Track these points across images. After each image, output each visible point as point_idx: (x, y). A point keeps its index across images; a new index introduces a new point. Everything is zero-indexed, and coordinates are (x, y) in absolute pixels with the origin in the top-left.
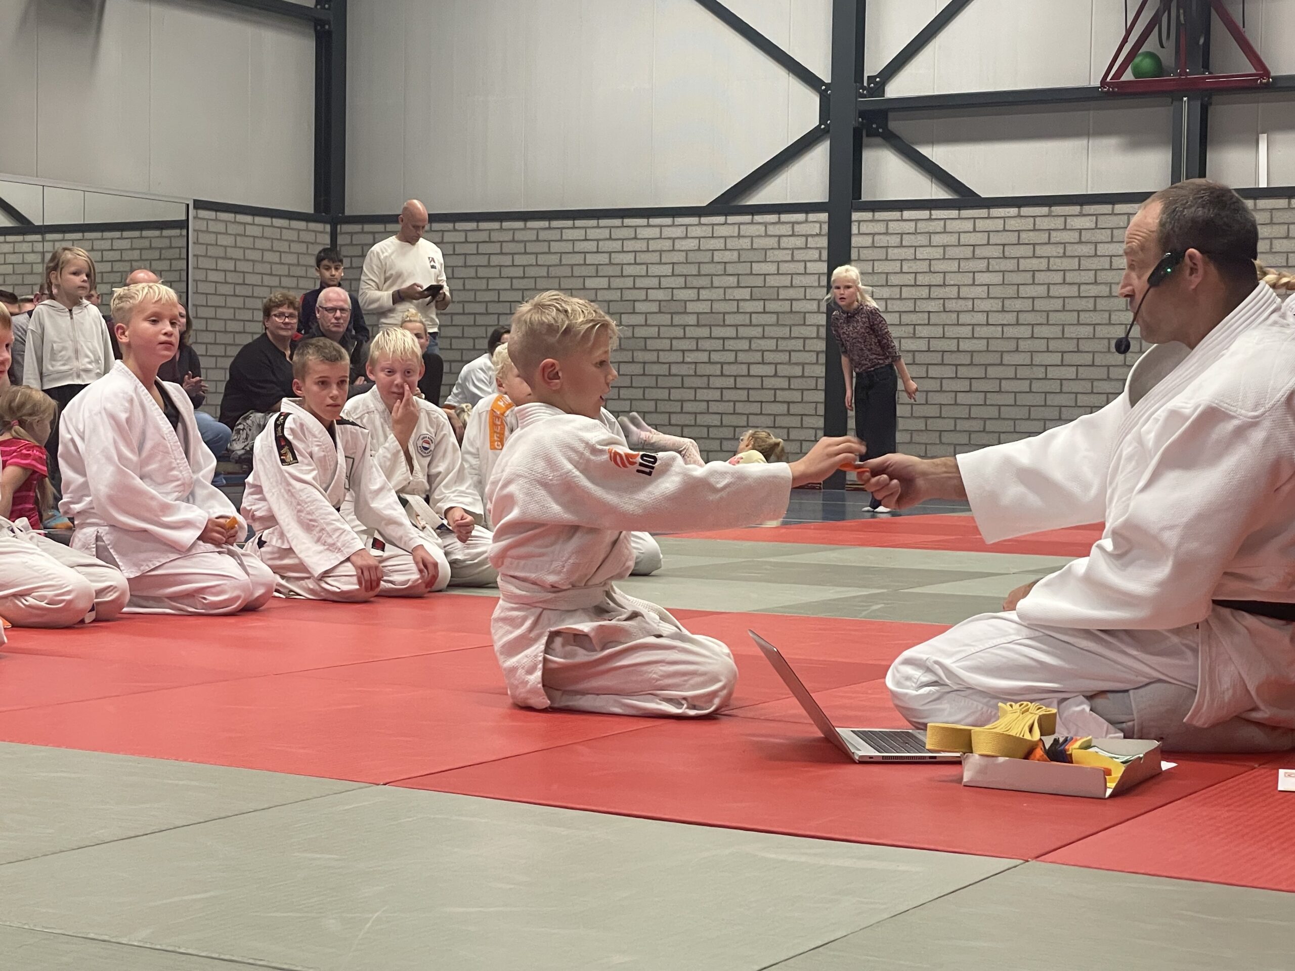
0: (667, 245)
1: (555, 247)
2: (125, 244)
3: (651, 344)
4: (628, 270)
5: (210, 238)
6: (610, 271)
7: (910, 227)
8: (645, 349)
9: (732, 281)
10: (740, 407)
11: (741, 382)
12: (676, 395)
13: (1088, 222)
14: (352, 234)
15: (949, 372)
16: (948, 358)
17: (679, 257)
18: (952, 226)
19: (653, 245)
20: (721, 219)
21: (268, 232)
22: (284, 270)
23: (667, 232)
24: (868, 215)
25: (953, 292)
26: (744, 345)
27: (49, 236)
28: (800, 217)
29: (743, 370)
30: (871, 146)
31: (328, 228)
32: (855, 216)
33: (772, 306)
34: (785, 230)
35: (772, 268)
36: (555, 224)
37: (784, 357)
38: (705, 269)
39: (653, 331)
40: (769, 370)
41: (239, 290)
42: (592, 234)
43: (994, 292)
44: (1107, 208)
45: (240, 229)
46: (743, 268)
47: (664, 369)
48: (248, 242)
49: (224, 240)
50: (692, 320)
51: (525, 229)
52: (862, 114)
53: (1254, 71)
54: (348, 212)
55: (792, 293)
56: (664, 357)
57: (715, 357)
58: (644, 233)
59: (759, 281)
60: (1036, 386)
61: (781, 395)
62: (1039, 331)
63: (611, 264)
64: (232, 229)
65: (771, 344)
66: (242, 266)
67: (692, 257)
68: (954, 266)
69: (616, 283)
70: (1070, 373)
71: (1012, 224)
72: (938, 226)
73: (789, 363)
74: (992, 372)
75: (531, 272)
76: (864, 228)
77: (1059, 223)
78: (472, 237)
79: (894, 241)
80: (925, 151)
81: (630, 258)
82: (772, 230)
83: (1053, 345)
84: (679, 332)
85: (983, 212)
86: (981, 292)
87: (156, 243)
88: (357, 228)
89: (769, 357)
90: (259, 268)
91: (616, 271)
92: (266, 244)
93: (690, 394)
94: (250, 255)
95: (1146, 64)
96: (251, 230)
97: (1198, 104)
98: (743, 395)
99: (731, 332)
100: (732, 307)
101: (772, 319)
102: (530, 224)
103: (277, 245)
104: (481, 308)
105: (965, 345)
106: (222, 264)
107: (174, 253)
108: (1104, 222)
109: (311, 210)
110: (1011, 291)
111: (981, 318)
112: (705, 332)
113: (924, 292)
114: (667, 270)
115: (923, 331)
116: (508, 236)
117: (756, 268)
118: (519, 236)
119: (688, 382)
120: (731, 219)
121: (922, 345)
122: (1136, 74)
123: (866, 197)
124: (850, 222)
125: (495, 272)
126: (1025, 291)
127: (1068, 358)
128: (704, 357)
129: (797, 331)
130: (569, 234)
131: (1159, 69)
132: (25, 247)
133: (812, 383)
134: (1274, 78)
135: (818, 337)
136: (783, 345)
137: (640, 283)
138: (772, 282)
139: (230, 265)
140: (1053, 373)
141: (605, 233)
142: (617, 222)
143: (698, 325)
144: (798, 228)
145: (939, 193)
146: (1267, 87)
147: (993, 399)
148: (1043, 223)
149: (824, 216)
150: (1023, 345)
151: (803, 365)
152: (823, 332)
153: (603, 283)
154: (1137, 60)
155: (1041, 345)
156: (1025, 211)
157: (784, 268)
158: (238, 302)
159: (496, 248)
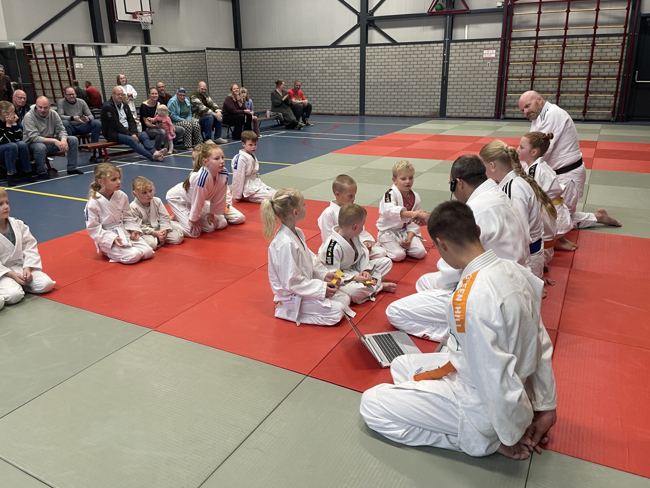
0: (321, 56)
1: (294, 56)
2: (190, 56)
3: (318, 81)
4: (312, 62)
5: (211, 57)
6: (308, 62)
7: (380, 50)
8: (317, 82)
9: (337, 65)
10: (340, 96)
11: (340, 90)
12: (324, 93)
13: (424, 49)
14: (244, 53)
15: (389, 87)
16: (389, 84)
17: (324, 59)
18: (390, 50)
19: (318, 56)
20: (334, 49)
21: (225, 54)
22: (229, 64)
23: (321, 52)
24: (370, 47)
25: (390, 67)
26: (340, 81)
27: (172, 55)
28: (353, 48)
29: (340, 87)
30: (370, 29)
31: (239, 52)
32: (367, 48)
33: (347, 71)
34: (350, 51)
35: (346, 61)
36: (294, 50)
37: (350, 84)
38: (330, 62)
39: (318, 78)
40: (346, 87)
41: (219, 70)
42: (303, 53)
43: (400, 67)
44: (428, 45)
45: (218, 54)
46: (339, 61)
47: (321, 87)
48: (220, 57)
49: (214, 57)
50: (328, 75)
51: (286, 52)
52: (368, 21)
53: (465, 8)
54: (243, 48)
55: (351, 68)
56: (321, 84)
57: (333, 84)
58: (315, 53)
59: (343, 65)
60: (410, 90)
61: (349, 93)
62: (411, 77)
63: (308, 61)
64: (216, 54)
65: (347, 81)
66: (220, 64)
67: (327, 59)
68: (391, 60)
69: (309, 65)
70: (418, 87)
71: (405, 49)
72: (387, 50)
73: (351, 85)
74: (400, 87)
75: (288, 63)
76: (369, 51)
77: (416, 49)
78: (274, 54)
79: (376, 54)
80: (384, 30)
81: (312, 59)
82: (346, 52)
83: (414, 80)
84: (324, 78)
85: (398, 46)
86: (397, 67)
87: (198, 56)
88: (245, 52)
89: (346, 84)
90: (223, 64)
91: (309, 62)
92: (224, 57)
93: (327, 93)
94: (221, 61)
95: (438, 7)
96: (221, 54)
97: (451, 17)
98: (340, 93)
99: (337, 78)
100: (337, 71)
101: (347, 74)
102: (288, 51)
103: (227, 58)
104: (277, 72)
105: (393, 80)
106: (215, 64)
107: (202, 59)
108: (427, 49)
109: (234, 48)
110: (404, 67)
111: (397, 73)
112: (330, 78)
113: (383, 67)
114: (321, 62)
115: (383, 77)
116: (282, 54)
117: (343, 61)
118: (285, 54)
119: (327, 90)
120: (337, 49)
121: (383, 80)
122: (436, 10)
123: (369, 43)
124: (365, 49)
125: (279, 63)
126: (408, 66)
127: (418, 83)
128: (331, 84)
129: (353, 77)
130: (297, 53)
131: (442, 8)
132: (167, 57)
133: (356, 90)
134: (471, 11)
135: (358, 79)
136: (350, 81)
137: (315, 65)
138: (346, 64)
139: (216, 64)
140: (414, 87)
141: (306, 53)
142: (309, 50)
143: (329, 76)
144: (353, 51)
145: (387, 42)
146: (468, 13)
147: (400, 93)
148: (412, 49)
149: (359, 48)
150: (407, 80)
151: (354, 86)
152: (359, 77)
153: (306, 65)
154: (437, 6)
155: (411, 80)
156: (408, 46)
157: (350, 61)
158: (219, 73)
159: (279, 57)
